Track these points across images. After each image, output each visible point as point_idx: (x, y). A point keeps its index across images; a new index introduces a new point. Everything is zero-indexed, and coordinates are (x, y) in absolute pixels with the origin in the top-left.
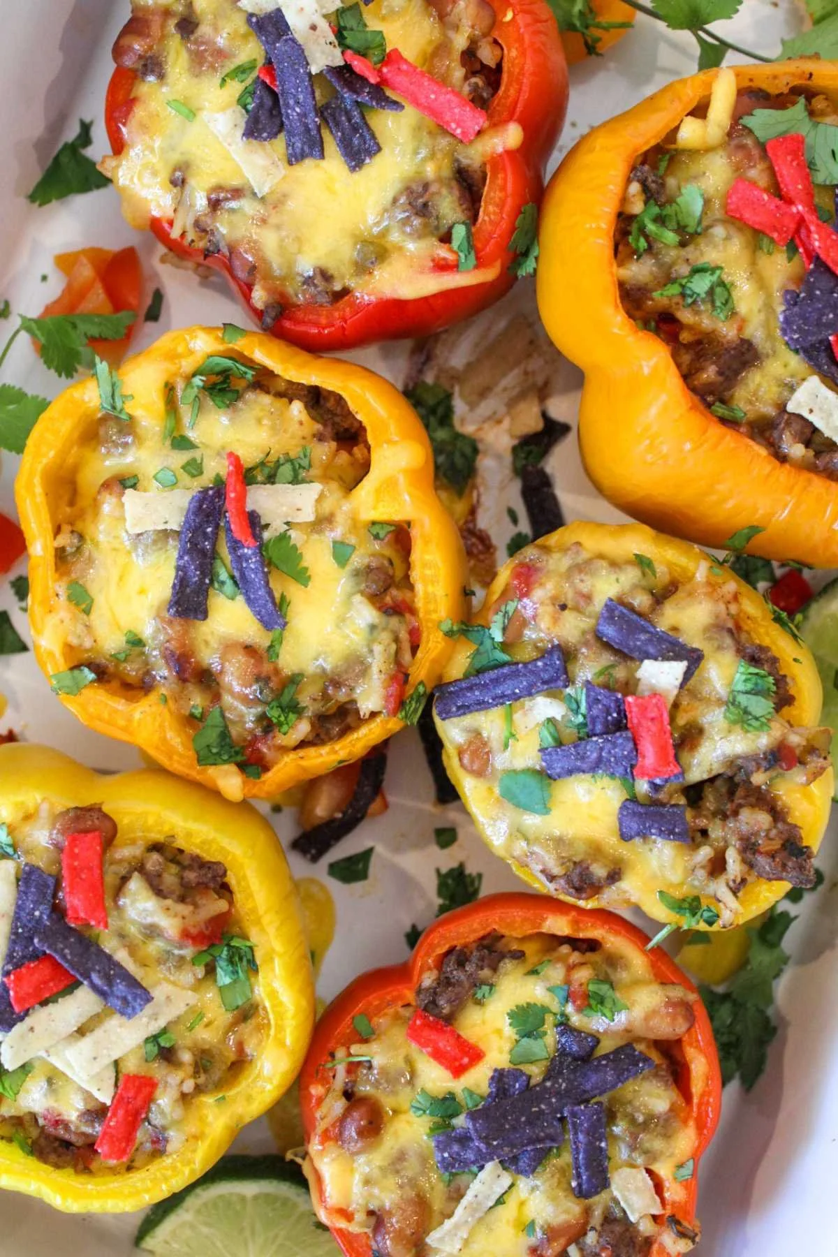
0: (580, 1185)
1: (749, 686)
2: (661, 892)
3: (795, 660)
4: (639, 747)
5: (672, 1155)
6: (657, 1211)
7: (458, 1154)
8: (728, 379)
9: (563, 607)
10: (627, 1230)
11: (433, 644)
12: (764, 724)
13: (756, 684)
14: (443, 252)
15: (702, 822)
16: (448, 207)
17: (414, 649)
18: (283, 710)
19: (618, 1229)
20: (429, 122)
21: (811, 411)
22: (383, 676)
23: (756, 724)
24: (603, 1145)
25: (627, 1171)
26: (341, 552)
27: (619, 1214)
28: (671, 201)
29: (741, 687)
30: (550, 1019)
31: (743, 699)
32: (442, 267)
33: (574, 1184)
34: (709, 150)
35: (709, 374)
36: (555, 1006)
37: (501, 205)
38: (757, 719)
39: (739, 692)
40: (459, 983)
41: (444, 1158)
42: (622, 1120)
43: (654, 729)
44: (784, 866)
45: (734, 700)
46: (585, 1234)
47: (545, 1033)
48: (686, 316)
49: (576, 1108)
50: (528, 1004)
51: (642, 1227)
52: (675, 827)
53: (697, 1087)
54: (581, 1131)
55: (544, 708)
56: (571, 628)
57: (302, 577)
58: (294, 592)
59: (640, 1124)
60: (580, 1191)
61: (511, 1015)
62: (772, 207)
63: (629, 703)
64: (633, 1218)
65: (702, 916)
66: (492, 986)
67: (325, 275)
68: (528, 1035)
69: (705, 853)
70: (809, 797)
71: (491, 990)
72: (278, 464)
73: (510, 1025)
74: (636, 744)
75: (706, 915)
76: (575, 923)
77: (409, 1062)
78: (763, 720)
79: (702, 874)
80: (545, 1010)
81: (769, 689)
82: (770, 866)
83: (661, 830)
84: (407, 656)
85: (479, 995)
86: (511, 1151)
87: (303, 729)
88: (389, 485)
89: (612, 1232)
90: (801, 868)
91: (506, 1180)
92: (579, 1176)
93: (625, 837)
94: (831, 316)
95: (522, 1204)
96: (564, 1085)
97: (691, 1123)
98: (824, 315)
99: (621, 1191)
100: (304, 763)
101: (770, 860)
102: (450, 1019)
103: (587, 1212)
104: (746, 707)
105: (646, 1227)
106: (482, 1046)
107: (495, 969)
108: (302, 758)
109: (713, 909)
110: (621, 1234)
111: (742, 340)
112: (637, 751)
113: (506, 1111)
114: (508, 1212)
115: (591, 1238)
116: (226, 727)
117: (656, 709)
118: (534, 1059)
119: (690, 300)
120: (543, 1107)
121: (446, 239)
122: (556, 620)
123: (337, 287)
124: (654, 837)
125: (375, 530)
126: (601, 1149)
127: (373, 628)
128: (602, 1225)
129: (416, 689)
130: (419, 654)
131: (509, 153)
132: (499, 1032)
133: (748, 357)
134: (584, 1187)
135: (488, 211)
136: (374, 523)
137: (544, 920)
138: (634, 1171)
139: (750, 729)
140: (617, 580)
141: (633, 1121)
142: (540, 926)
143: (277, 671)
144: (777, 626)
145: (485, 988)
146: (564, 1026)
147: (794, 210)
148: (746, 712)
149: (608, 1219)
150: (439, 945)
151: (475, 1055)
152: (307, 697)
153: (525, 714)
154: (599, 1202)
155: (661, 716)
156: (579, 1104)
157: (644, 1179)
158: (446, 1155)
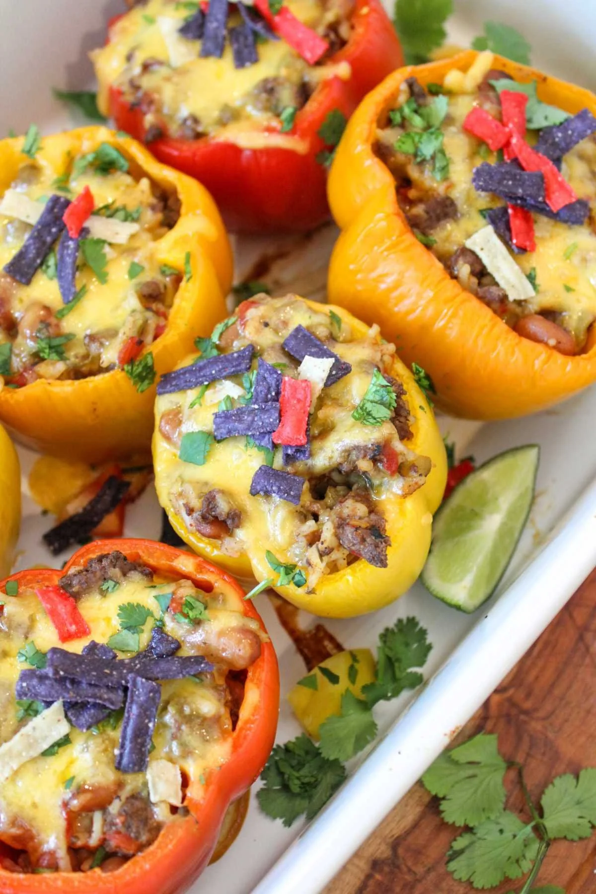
0: (121, 755)
1: (377, 398)
2: (268, 552)
3: (421, 407)
4: (282, 419)
5: (203, 757)
6: (177, 802)
7: (34, 687)
8: (430, 218)
9: (266, 325)
10: (146, 809)
11: (170, 337)
12: (378, 422)
13: (382, 397)
14: (275, 123)
15: (316, 507)
16: (287, 97)
17: (155, 337)
18: (51, 347)
19: (138, 804)
20: (294, 51)
21: (482, 249)
22: (125, 337)
23: (372, 420)
24: (151, 725)
25: (164, 763)
26: (134, 270)
27: (144, 794)
28: (425, 106)
29: (371, 397)
30: (150, 624)
31: (369, 406)
32: (270, 130)
33: (117, 752)
34: (463, 93)
35: (419, 210)
36: (158, 614)
37: (320, 104)
38: (375, 419)
39: (368, 400)
40: (94, 573)
41: (22, 687)
42: (173, 706)
43: (298, 407)
44: (363, 540)
45: (363, 405)
46: (110, 803)
47: (142, 631)
48: (413, 173)
49: (139, 679)
50: (138, 605)
51: (156, 810)
52: (291, 489)
53: (245, 713)
54: (137, 703)
55: (229, 389)
56: (266, 339)
57: (103, 278)
58: (94, 286)
59: (185, 717)
60: (120, 763)
61: (121, 608)
62: (493, 126)
63: (285, 382)
64: (153, 798)
65: (293, 578)
66: (117, 583)
67: (196, 120)
68: (128, 628)
69: (311, 525)
70: (402, 512)
71: (115, 586)
72: (117, 210)
73: (119, 615)
74: (280, 416)
75: (297, 578)
76: (200, 568)
77: (32, 619)
78: (378, 420)
79: (303, 542)
80: (149, 613)
81: (390, 404)
82: (352, 535)
83: (279, 488)
84: (149, 338)
85: (104, 588)
86: (76, 697)
87: (61, 367)
88: (185, 239)
89: (132, 804)
90: (377, 546)
91: (64, 728)
92: (122, 746)
93: (254, 493)
94: (510, 183)
95: (72, 762)
96: (138, 666)
97: (230, 741)
98: (505, 179)
99: (153, 777)
100: (49, 388)
101: (353, 530)
102: (77, 597)
103: (120, 785)
104: (370, 411)
105: (161, 813)
106: (92, 625)
107: (124, 574)
108: (49, 384)
109: (303, 573)
110: (138, 810)
111: (448, 198)
112: (280, 421)
113: (84, 661)
114: (57, 763)
115: (115, 807)
116: (10, 358)
117: (303, 392)
118: (126, 649)
119: (419, 159)
120: (114, 673)
121: (278, 115)
122: (258, 331)
123: (200, 129)
124: (273, 495)
125: (164, 269)
126: (148, 727)
127: (134, 311)
128: (127, 799)
129: (146, 358)
130: (159, 340)
131: (336, 78)
132: (108, 620)
133: (449, 210)
134: (125, 760)
135: (312, 106)
136: (165, 265)
137: (177, 557)
138: (170, 765)
139: (368, 423)
140: (310, 317)
141: (180, 711)
142: (172, 561)
143: (57, 326)
144: (416, 385)
145: (111, 584)
146: (160, 629)
147: (507, 130)
148: (369, 414)
149: (134, 797)
150: (93, 552)
151: (83, 631)
152: (74, 355)
153: (215, 393)
154: (132, 782)
155: (306, 398)
156: (143, 677)
157: (176, 775)
158: (24, 684)
